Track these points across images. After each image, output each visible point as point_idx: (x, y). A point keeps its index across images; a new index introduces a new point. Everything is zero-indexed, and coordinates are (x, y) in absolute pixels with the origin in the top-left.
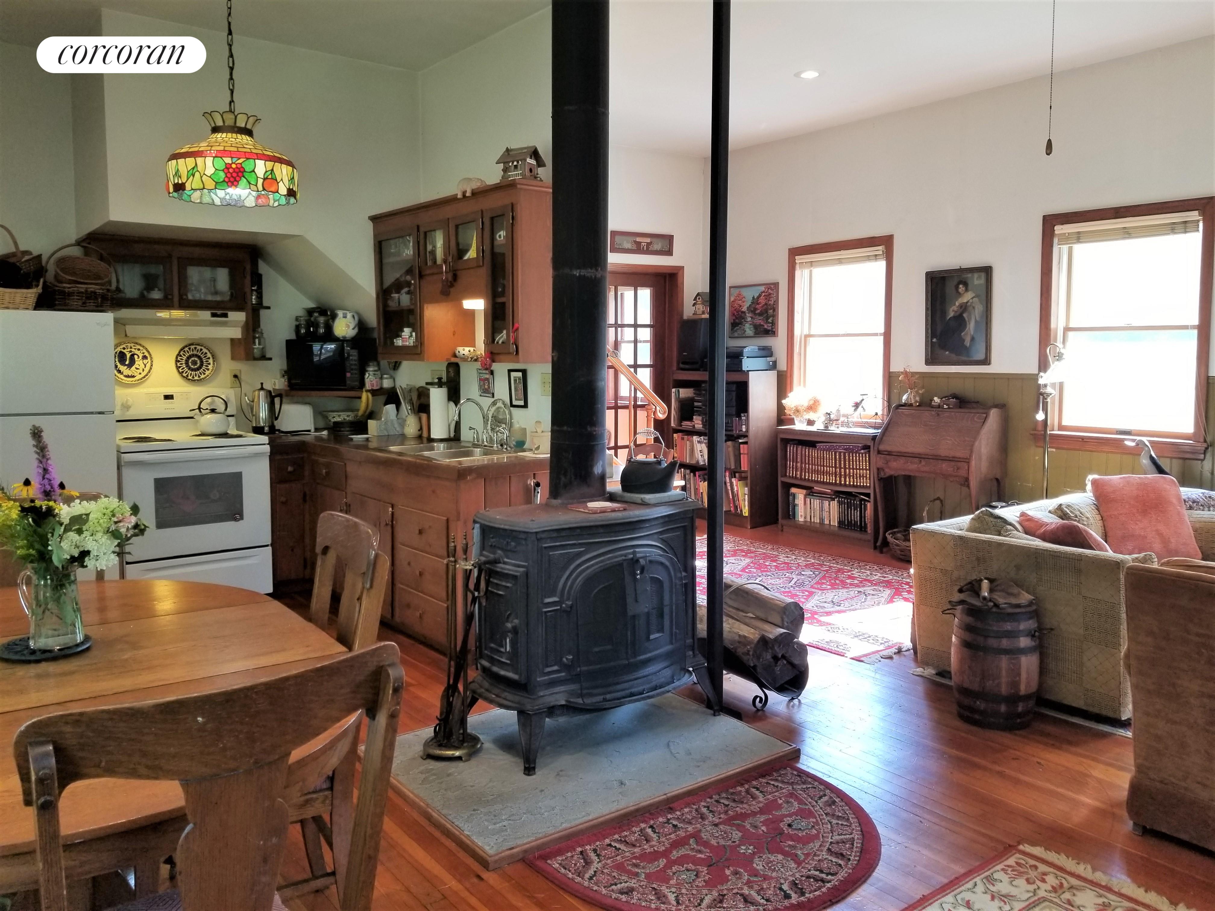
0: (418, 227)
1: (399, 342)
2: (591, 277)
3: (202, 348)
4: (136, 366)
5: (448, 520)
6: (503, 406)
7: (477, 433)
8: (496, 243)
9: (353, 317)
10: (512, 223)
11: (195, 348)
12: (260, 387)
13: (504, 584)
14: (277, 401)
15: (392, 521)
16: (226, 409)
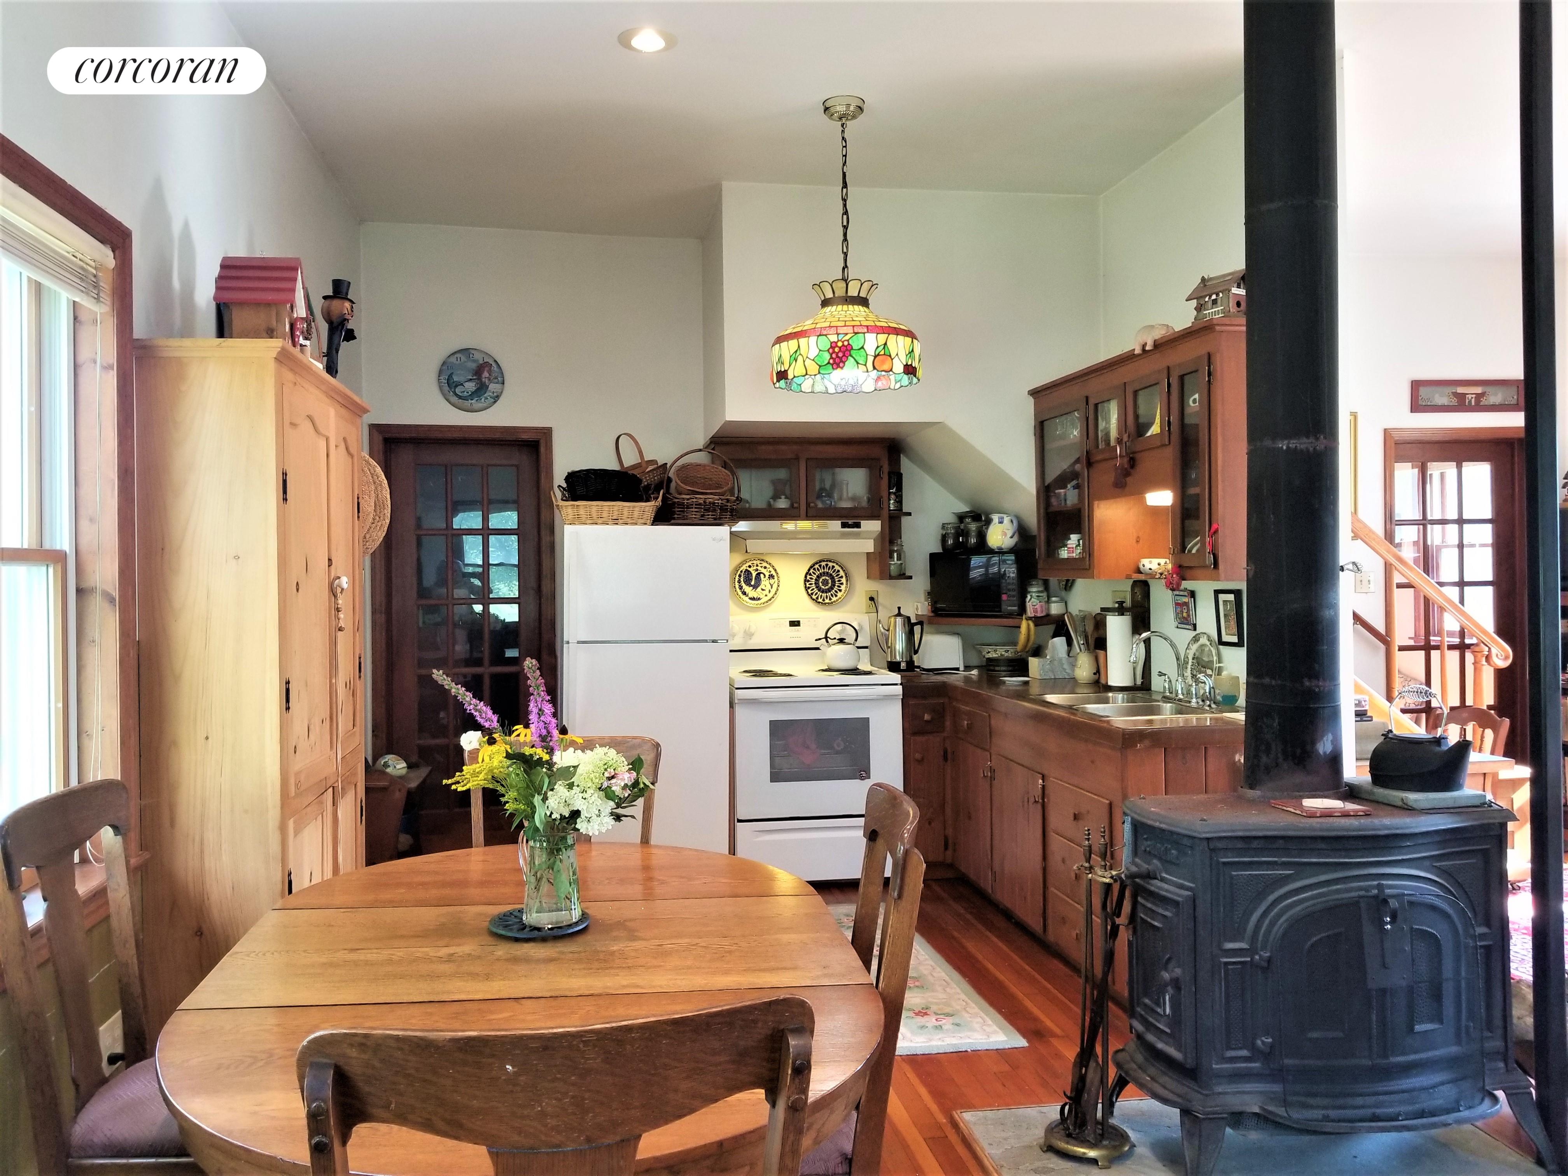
0: (1087, 398)
1: (1064, 554)
2: (1308, 450)
3: (834, 564)
4: (762, 586)
5: (1111, 805)
6: (1208, 643)
7: (1170, 681)
8: (1188, 411)
9: (1012, 521)
10: (1209, 381)
11: (827, 565)
12: (897, 612)
13: (1160, 911)
14: (917, 629)
15: (1043, 798)
16: (856, 640)
